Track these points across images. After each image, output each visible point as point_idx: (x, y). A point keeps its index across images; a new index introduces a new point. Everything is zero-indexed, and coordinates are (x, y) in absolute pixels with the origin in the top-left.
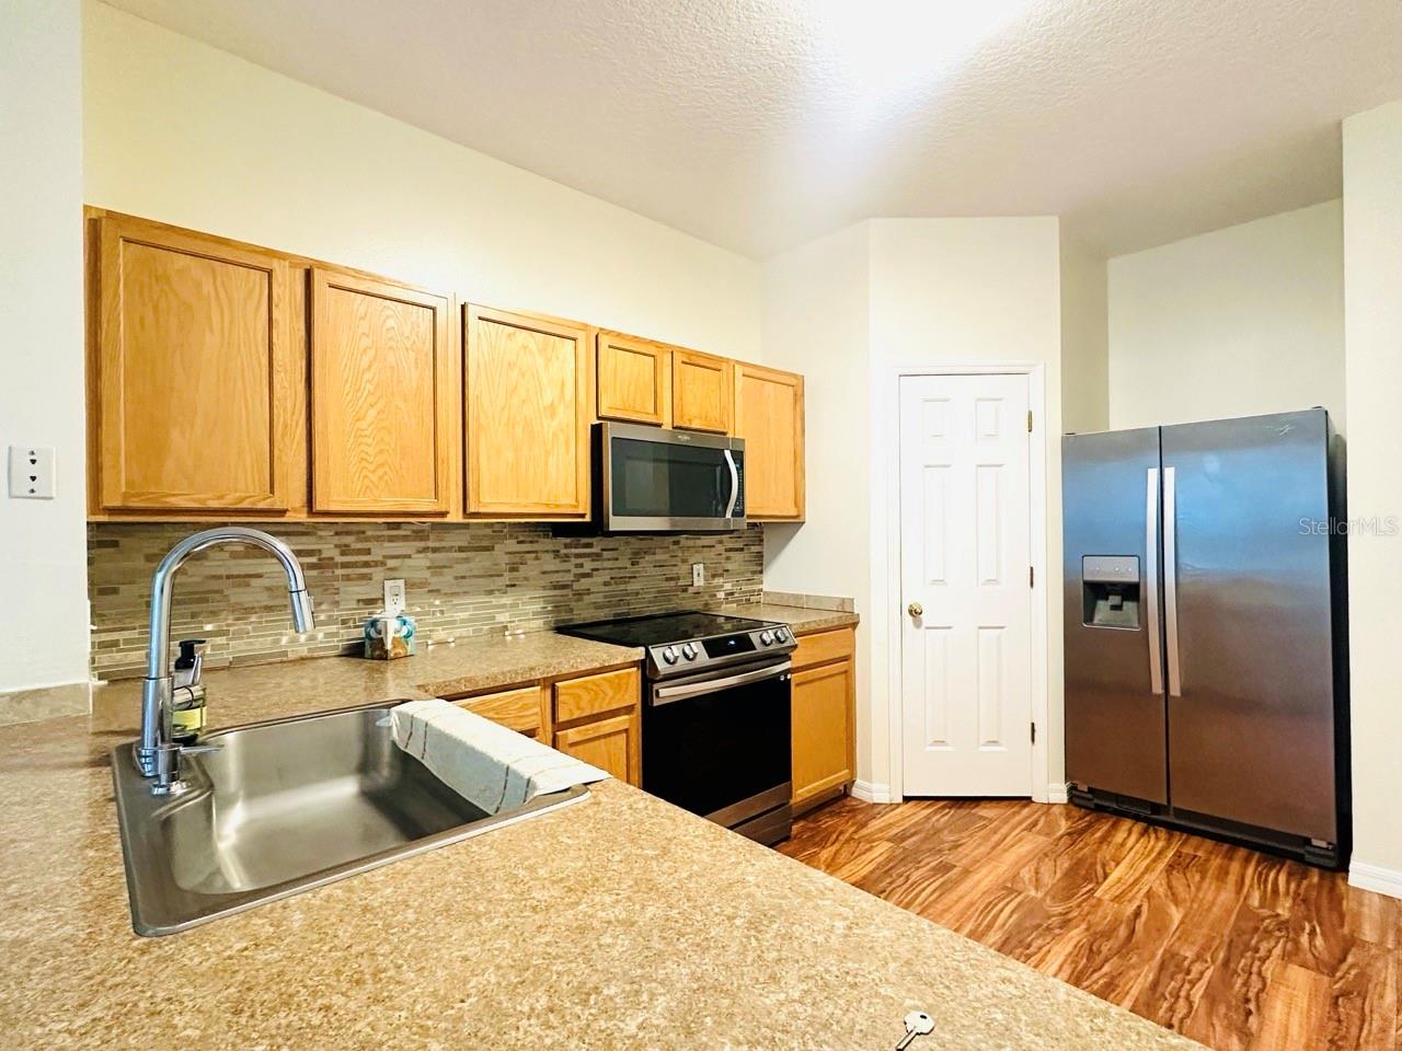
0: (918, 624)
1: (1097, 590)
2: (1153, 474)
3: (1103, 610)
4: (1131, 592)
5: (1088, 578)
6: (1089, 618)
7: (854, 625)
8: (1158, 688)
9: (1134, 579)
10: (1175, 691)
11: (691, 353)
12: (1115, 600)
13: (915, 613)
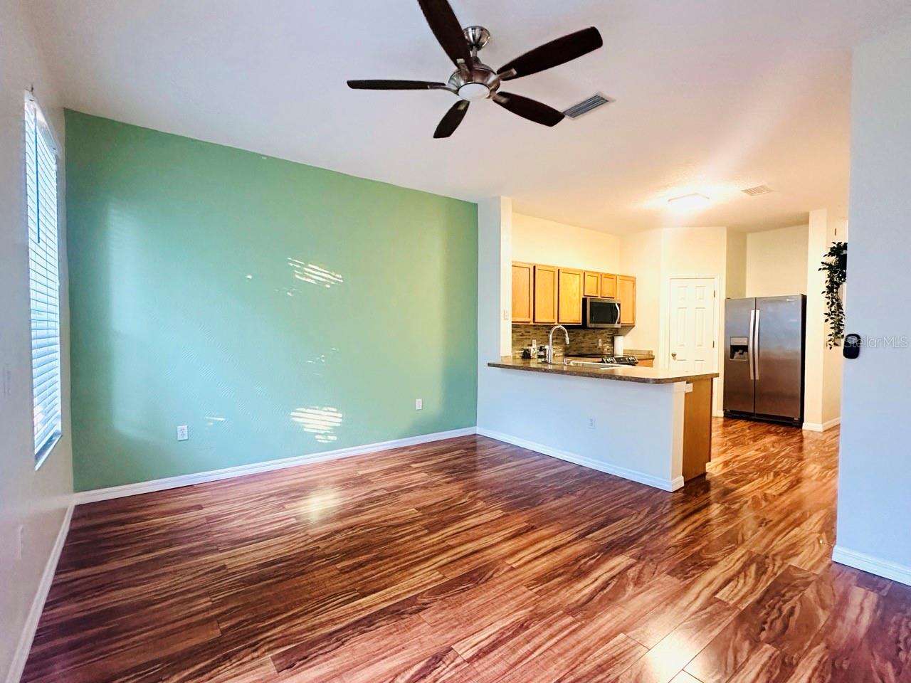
0: (675, 359)
1: (734, 349)
2: (753, 312)
3: (737, 354)
4: (745, 348)
5: (732, 344)
6: (732, 357)
7: (653, 359)
8: (752, 378)
9: (746, 344)
10: (757, 378)
11: (606, 274)
12: (741, 351)
13: (674, 355)
